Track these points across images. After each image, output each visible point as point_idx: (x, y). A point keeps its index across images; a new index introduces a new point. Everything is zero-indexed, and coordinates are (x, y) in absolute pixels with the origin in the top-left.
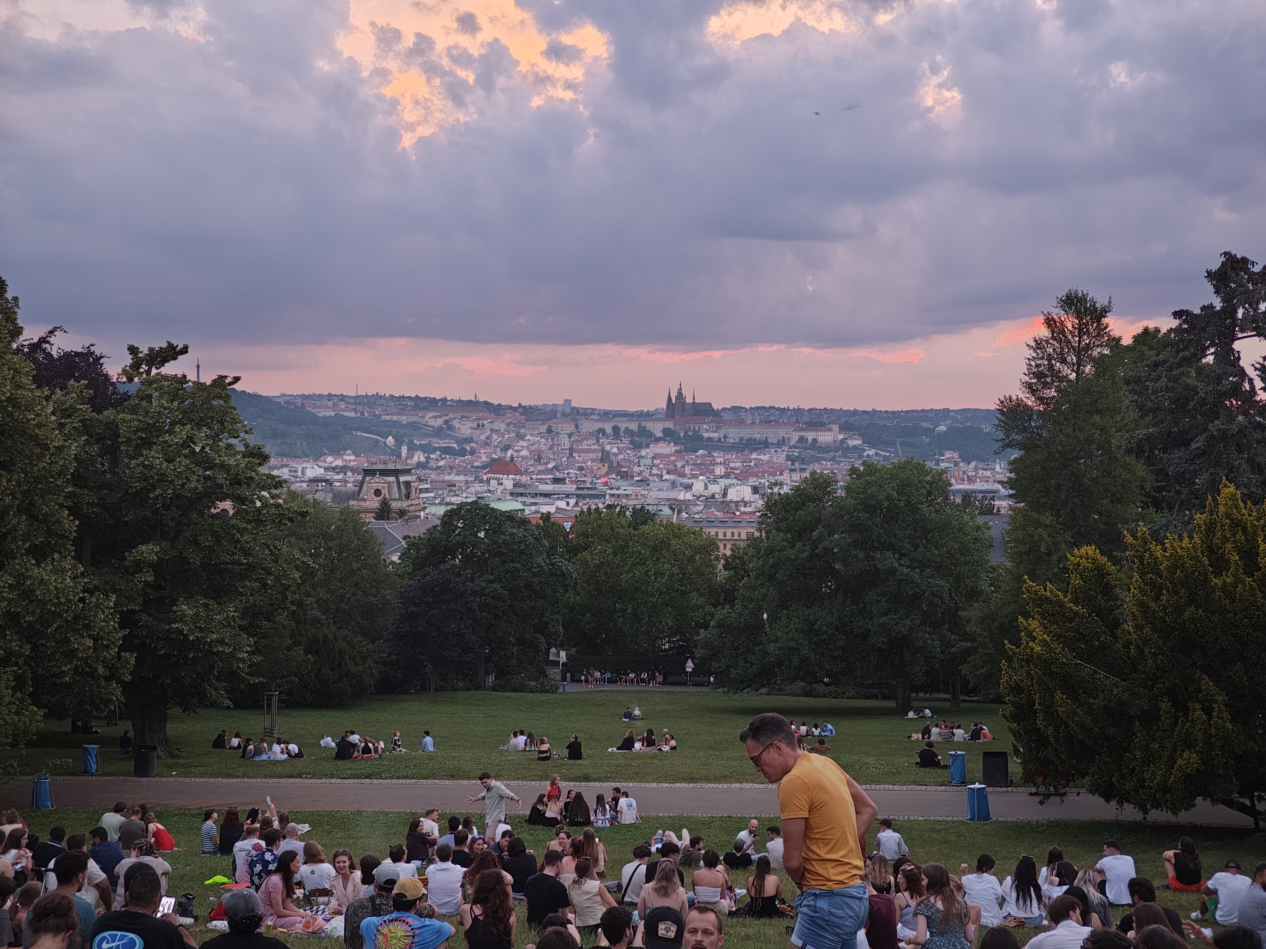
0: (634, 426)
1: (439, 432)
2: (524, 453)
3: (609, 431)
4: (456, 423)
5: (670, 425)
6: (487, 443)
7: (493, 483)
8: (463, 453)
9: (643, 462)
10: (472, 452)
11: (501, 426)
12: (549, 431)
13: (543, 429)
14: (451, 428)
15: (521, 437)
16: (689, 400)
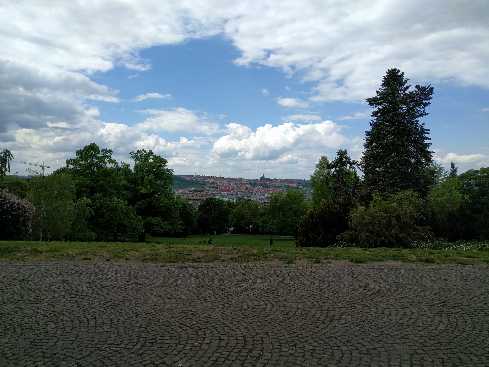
0: (254, 182)
1: (212, 183)
2: (230, 188)
3: (248, 183)
4: (216, 182)
5: (261, 182)
6: (223, 186)
7: (223, 194)
8: (217, 188)
9: (255, 190)
10: (219, 188)
11: (226, 182)
12: (236, 183)
13: (234, 183)
14: (215, 183)
15: (229, 184)
16: (265, 177)
